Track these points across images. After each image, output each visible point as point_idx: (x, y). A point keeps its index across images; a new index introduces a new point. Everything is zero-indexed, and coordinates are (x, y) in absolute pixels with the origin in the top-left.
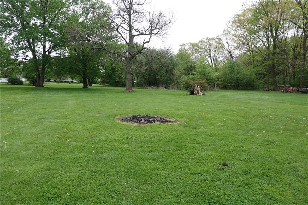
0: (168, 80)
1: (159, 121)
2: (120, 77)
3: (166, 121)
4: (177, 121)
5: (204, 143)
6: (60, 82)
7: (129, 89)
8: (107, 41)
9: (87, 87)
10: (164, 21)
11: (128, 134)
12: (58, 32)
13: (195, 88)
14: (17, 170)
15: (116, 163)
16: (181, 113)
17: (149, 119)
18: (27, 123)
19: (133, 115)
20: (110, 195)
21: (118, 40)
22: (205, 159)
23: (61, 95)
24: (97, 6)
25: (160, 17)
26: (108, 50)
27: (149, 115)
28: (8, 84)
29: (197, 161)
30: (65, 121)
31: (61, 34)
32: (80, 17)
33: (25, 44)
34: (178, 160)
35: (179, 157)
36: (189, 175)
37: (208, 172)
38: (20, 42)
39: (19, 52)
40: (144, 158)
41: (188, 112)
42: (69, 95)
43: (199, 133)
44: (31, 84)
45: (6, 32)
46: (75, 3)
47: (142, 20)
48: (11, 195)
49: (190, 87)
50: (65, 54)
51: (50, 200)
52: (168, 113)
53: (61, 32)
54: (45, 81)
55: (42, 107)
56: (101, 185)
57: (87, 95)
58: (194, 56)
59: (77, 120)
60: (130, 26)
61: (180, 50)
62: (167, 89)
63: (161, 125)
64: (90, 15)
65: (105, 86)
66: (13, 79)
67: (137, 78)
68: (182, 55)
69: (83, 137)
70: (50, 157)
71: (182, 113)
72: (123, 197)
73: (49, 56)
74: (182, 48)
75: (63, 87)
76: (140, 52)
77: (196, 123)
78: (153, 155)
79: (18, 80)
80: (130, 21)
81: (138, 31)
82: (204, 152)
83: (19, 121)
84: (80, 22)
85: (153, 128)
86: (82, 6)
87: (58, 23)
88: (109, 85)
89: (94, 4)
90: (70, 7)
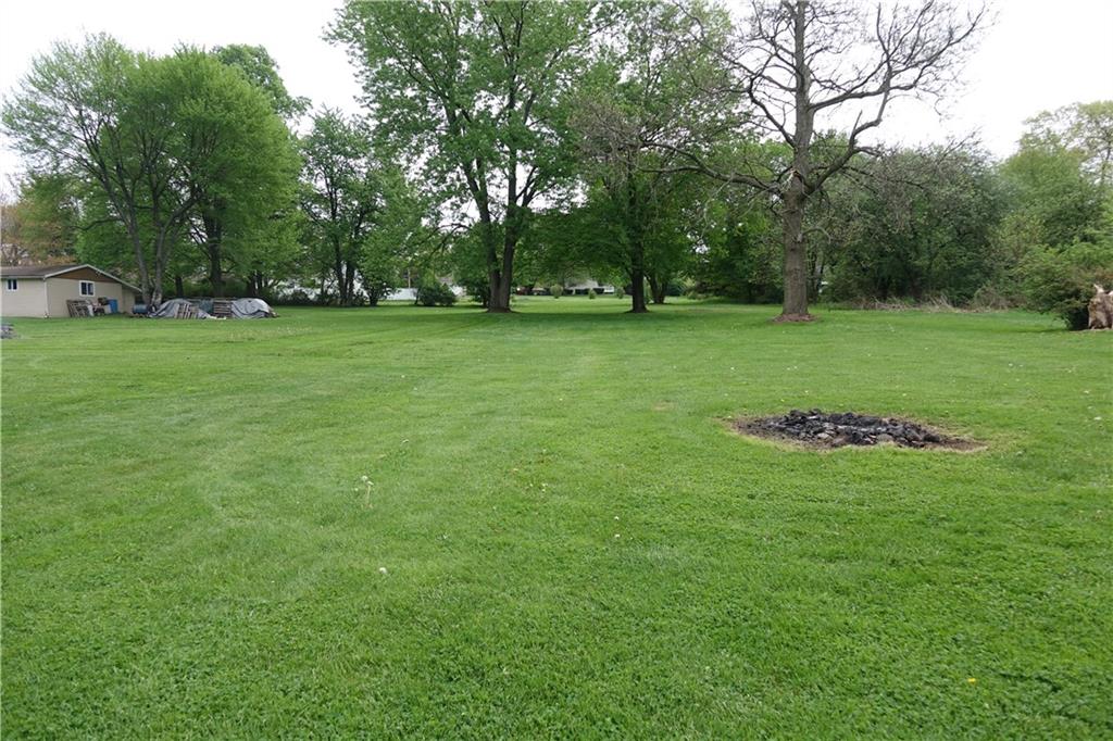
0: (965, 271)
1: (895, 438)
2: (764, 267)
3: (932, 439)
4: (980, 441)
5: (1101, 545)
6: (563, 295)
7: (794, 311)
8: (713, 140)
9: (644, 309)
10: (945, 28)
11: (756, 482)
12: (552, 127)
13: (1096, 300)
14: (383, 569)
15: (690, 585)
16: (1008, 410)
17: (855, 429)
18: (442, 427)
19: (794, 409)
20: (642, 699)
21: (756, 131)
22: (1086, 619)
23: (559, 337)
24: (679, 18)
25: (928, 15)
26: (716, 173)
27: (856, 414)
28: (416, 304)
29: (1044, 621)
30: (551, 423)
31: (562, 135)
32: (623, 68)
33: (459, 179)
34: (948, 607)
35: (958, 595)
36: (992, 680)
37: (1094, 681)
38: (446, 172)
39: (443, 205)
40: (801, 579)
41: (1044, 403)
42: (581, 338)
43: (1080, 497)
44: (476, 303)
45: (409, 148)
46: (606, 21)
47: (846, 42)
48: (352, 645)
49: (1070, 296)
50: (573, 200)
51: (451, 679)
52: (946, 405)
53: (560, 128)
54: (518, 293)
55: (494, 376)
56: (617, 658)
57: (643, 334)
58: (1098, 160)
59: (589, 422)
60: (802, 74)
61: (1026, 141)
62: (961, 307)
63: (905, 454)
64: (656, 53)
65: (710, 302)
66: (429, 289)
67: (832, 270)
68: (1036, 161)
69: (597, 480)
70: (480, 541)
71: (1014, 406)
72: (688, 717)
73: (525, 210)
74: (1038, 131)
75: (569, 310)
76: (839, 167)
77: (1074, 451)
78: (843, 571)
79: (441, 292)
80: (799, 54)
81: (834, 86)
82: (1089, 588)
83: (423, 417)
84: (622, 85)
85: (866, 465)
86: (628, 28)
87: (554, 99)
88: (723, 298)
89: (670, 12)
90: (591, 40)
